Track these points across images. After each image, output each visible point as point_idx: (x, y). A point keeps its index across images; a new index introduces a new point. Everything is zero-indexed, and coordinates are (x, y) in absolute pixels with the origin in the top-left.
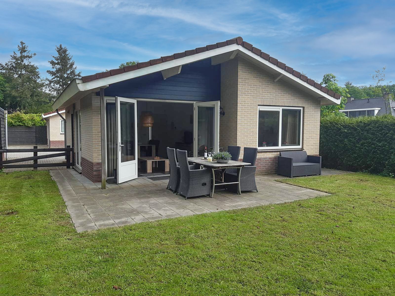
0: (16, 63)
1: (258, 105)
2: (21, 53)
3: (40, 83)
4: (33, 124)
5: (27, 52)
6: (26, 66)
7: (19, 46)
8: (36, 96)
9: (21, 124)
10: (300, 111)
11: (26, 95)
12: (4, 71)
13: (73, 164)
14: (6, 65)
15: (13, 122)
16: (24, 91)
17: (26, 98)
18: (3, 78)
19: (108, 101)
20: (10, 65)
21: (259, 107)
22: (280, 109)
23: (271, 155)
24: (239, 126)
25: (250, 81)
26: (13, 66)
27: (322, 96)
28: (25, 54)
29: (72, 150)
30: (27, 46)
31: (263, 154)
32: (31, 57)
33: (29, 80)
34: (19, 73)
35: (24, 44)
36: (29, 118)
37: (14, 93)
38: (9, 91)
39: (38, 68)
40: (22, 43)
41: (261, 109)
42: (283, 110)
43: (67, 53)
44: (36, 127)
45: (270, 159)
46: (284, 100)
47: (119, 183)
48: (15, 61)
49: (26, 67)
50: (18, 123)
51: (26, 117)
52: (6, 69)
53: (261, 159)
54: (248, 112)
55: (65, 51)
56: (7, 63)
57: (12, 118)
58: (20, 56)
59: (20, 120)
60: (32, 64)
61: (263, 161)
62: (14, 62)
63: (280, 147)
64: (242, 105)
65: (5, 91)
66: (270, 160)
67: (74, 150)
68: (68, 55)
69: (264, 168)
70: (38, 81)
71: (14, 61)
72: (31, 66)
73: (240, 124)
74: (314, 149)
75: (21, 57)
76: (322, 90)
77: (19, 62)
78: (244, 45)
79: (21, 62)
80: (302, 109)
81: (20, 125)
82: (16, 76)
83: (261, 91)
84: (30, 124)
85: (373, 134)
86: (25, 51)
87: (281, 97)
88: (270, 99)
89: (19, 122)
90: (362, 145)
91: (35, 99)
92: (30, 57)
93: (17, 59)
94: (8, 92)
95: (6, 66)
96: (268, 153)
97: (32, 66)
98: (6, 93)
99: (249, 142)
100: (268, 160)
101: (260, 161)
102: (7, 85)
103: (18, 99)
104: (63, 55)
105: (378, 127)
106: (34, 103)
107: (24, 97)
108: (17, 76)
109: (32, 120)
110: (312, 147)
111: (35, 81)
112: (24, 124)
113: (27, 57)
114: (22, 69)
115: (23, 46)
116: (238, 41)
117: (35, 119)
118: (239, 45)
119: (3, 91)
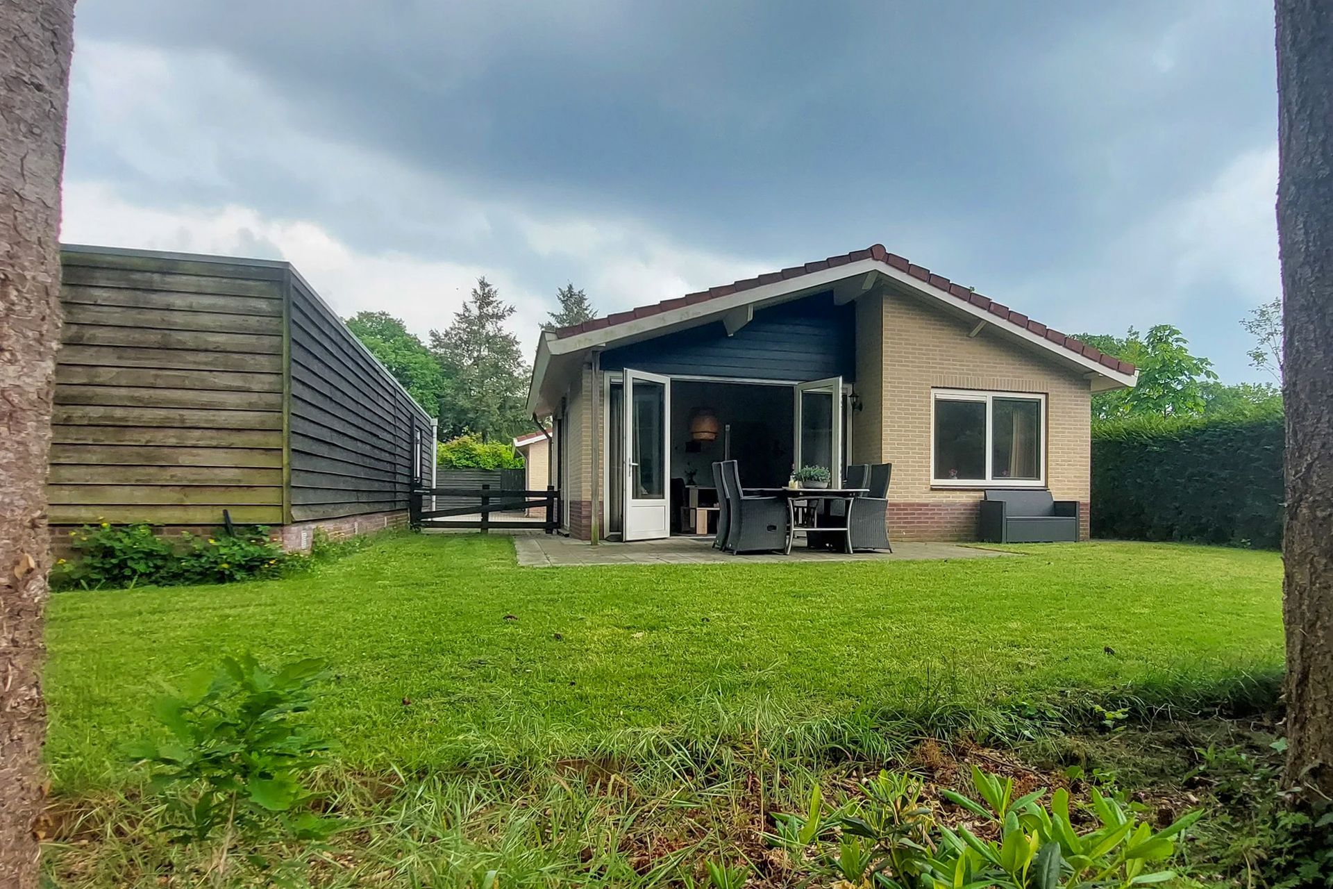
0: (468, 332)
1: (932, 387)
2: (480, 308)
3: (521, 377)
4: (496, 463)
5: (495, 304)
6: (491, 338)
7: (475, 292)
8: (511, 408)
9: (471, 464)
10: (1038, 402)
11: (488, 406)
12: (441, 351)
13: (559, 524)
14: (446, 336)
15: (453, 458)
16: (484, 396)
17: (489, 412)
18: (438, 367)
19: (612, 380)
20: (456, 335)
21: (933, 391)
22: (988, 398)
23: (967, 497)
24: (886, 432)
25: (910, 335)
26: (461, 339)
27: (1087, 370)
28: (490, 310)
29: (558, 494)
30: (493, 290)
31: (945, 494)
32: (503, 316)
33: (497, 370)
34: (475, 354)
35: (488, 285)
36: (488, 450)
37: (462, 402)
38: (452, 396)
39: (517, 343)
40: (483, 284)
41: (939, 397)
42: (995, 400)
43: (586, 303)
44: (503, 471)
45: (963, 508)
46: (996, 376)
47: (628, 539)
48: (467, 327)
49: (490, 341)
50: (464, 462)
51: (480, 448)
52: (447, 346)
53: (940, 506)
54: (908, 401)
55: (581, 300)
56: (449, 330)
57: (453, 450)
58: (478, 314)
59: (469, 454)
60: (504, 333)
61: (944, 510)
62: (464, 330)
63: (989, 481)
64: (892, 387)
65: (443, 397)
66: (964, 510)
67: (561, 495)
68: (586, 309)
69: (948, 525)
70: (515, 374)
71: (464, 326)
72: (501, 337)
73: (889, 426)
74: (1076, 489)
75: (480, 317)
76: (1084, 353)
77: (476, 328)
78: (890, 259)
79: (479, 329)
80: (1042, 397)
81: (467, 467)
82: (468, 362)
83: (938, 357)
84: (490, 464)
85: (1211, 452)
86: (489, 304)
87: (987, 371)
88: (960, 374)
89: (467, 459)
90: (1189, 479)
91: (509, 414)
92: (501, 317)
93: (471, 323)
94: (449, 399)
95: (446, 340)
96: (958, 493)
97: (505, 338)
98: (443, 400)
99: (912, 466)
100: (957, 510)
101: (939, 510)
102: (446, 382)
103: (471, 415)
104: (575, 310)
105: (1220, 436)
106: (505, 424)
107: (484, 411)
108: (470, 362)
109: (496, 455)
110: (1072, 485)
111: (511, 374)
112: (477, 463)
113: (493, 316)
114: (480, 345)
115: (486, 291)
116: (875, 252)
117: (500, 454)
118: (877, 260)
119: (438, 396)
